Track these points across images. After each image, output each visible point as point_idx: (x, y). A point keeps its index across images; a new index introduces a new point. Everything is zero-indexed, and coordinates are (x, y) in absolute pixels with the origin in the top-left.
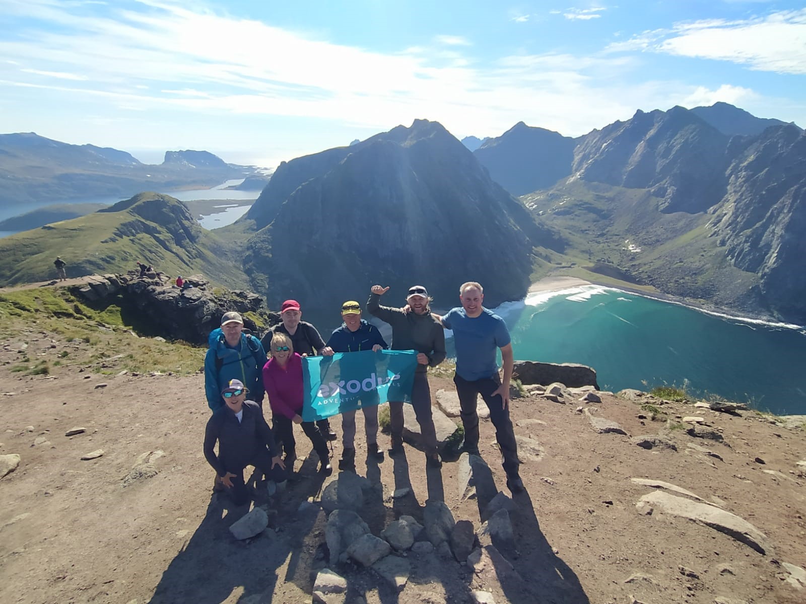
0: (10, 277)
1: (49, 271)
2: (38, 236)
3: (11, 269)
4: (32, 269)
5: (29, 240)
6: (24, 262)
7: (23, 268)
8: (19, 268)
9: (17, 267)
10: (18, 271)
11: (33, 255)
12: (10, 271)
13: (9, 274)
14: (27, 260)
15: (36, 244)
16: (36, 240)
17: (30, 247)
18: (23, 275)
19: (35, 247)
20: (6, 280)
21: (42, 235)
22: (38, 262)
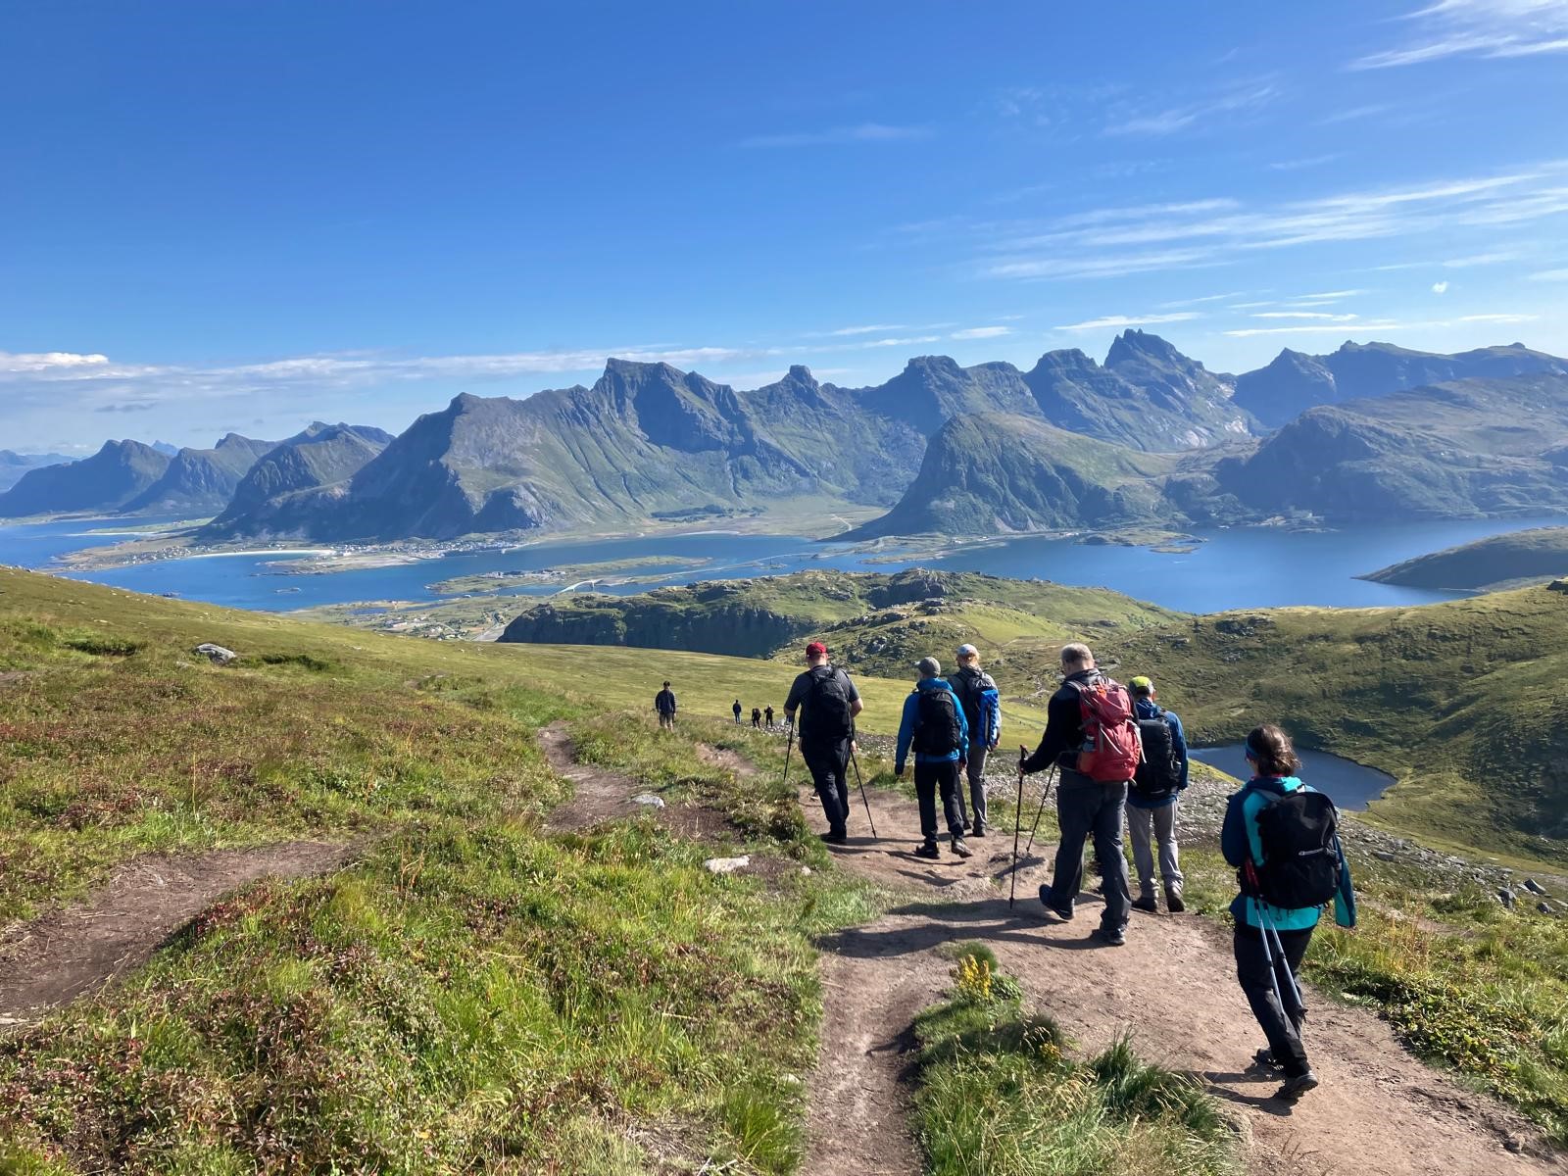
0: (1446, 713)
1: (1555, 717)
2: (1535, 609)
3: (1452, 690)
4: (1504, 700)
5: (1511, 617)
6: (1489, 676)
7: (1484, 695)
8: (1473, 693)
9: (1468, 686)
10: (1471, 700)
11: (1514, 660)
12: (1450, 696)
13: (1444, 703)
14: (1496, 674)
15: (1527, 630)
16: (1530, 620)
17: (1509, 637)
18: (1480, 715)
19: (1523, 638)
20: (1436, 719)
21: (1547, 607)
22: (1524, 682)
